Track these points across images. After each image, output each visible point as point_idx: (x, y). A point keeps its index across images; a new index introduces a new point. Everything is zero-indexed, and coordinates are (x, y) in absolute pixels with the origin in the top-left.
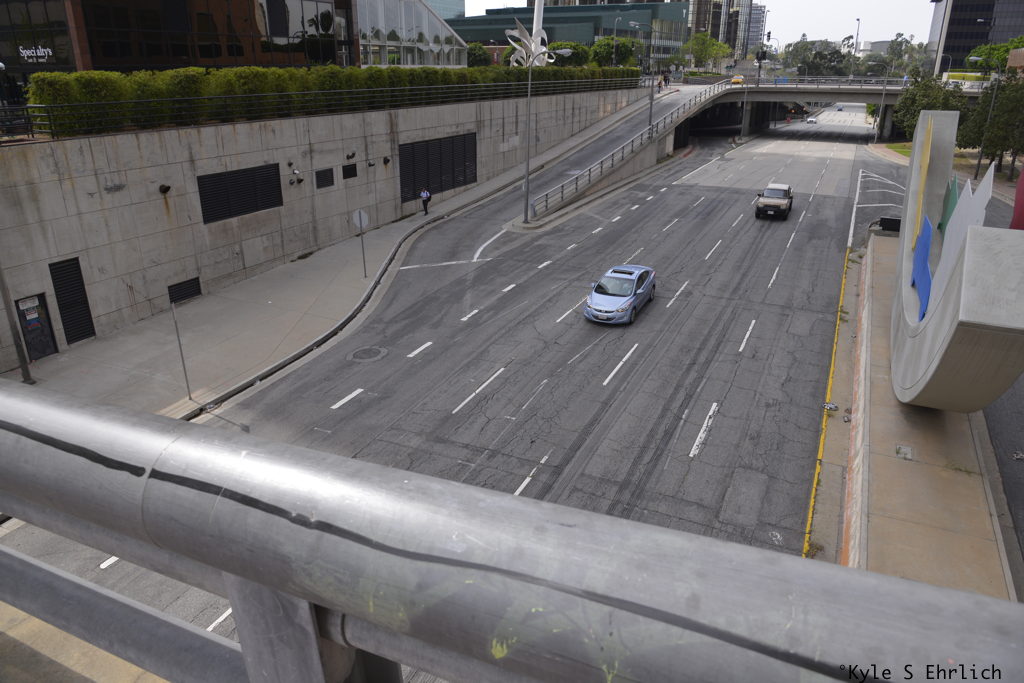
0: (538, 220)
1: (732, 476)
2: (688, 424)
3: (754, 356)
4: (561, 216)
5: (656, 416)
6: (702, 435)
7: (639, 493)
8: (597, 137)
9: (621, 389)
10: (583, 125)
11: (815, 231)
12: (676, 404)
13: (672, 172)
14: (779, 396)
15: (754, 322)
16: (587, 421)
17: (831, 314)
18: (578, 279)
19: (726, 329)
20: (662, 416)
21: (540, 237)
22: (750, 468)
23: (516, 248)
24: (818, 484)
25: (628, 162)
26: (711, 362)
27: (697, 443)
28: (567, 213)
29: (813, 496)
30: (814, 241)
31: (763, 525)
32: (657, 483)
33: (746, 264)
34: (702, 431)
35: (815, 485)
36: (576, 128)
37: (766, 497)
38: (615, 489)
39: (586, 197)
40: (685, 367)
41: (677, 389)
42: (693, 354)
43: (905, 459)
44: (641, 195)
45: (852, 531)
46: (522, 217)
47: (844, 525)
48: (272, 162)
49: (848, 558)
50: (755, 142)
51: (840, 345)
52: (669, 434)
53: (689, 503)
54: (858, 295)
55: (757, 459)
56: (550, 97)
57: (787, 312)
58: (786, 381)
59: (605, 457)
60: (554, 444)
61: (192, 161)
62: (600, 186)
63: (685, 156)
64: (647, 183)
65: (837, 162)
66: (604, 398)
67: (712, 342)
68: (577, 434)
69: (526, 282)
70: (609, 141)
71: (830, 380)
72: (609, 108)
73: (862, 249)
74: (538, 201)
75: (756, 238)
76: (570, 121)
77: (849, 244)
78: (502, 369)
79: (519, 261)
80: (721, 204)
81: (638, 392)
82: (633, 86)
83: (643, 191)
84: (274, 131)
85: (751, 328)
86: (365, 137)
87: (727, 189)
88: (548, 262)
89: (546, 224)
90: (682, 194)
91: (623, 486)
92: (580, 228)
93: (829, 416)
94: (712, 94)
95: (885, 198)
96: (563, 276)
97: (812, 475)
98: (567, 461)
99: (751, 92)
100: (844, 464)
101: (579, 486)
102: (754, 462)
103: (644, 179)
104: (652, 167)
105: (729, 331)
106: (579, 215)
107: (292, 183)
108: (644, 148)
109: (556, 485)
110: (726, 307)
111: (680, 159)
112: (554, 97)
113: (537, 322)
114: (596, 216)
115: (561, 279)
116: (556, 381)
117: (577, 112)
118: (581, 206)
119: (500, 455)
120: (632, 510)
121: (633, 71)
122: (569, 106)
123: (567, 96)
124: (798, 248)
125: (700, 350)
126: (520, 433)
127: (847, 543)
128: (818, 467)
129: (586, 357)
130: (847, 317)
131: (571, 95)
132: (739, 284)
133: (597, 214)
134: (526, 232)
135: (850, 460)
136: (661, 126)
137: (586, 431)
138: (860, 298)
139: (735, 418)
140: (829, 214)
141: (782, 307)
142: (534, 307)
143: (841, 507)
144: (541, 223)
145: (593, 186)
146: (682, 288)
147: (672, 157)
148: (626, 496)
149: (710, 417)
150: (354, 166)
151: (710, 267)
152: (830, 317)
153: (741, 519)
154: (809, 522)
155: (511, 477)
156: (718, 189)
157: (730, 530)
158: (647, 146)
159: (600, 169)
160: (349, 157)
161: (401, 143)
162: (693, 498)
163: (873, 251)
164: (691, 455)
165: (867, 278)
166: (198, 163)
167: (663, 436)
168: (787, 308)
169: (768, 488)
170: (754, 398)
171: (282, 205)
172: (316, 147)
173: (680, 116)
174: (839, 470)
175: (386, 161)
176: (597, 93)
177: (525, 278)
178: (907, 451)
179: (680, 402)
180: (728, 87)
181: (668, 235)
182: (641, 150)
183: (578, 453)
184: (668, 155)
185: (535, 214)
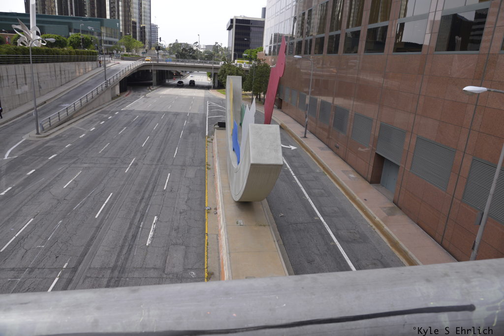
0: (45, 132)
1: (168, 250)
2: (143, 229)
3: (171, 191)
4: (60, 129)
5: (127, 229)
6: (151, 233)
7: (123, 270)
8: (77, 86)
9: (106, 218)
10: (67, 80)
11: (191, 130)
12: (136, 221)
13: (120, 104)
14: (185, 207)
15: (169, 174)
16: (89, 239)
17: (203, 166)
18: (74, 163)
19: (156, 180)
20: (130, 228)
21: (48, 142)
22: (177, 244)
23: (34, 149)
24: (207, 245)
25: (96, 99)
26: (151, 196)
27: (149, 238)
28: (63, 128)
29: (206, 251)
30: (192, 134)
31: (186, 270)
32: (131, 263)
33: (162, 147)
34: (151, 231)
35: (206, 246)
36: (63, 81)
37: (186, 257)
38: (109, 271)
39: (73, 118)
40: (139, 201)
41: (136, 213)
42: (142, 194)
43: (241, 225)
44: (105, 116)
45: (224, 262)
46: (35, 131)
47: (221, 261)
49: (224, 274)
50: (160, 89)
51: (208, 181)
52: (134, 237)
53: (149, 269)
54: (213, 157)
55: (179, 240)
56: (45, 64)
57: (184, 168)
58: (187, 200)
59: (102, 255)
60: (71, 256)
62: (81, 112)
63: (126, 96)
64: (108, 110)
65: (197, 98)
66: (97, 224)
67: (151, 187)
68: (84, 247)
69: (41, 167)
70: (84, 88)
71: (206, 196)
72: (82, 71)
73: (213, 136)
74: (44, 121)
75: (165, 135)
76: (59, 77)
77: (207, 135)
78: (32, 219)
79: (36, 156)
80: (147, 119)
81: (115, 218)
82: (94, 60)
83: (106, 114)
85: (168, 177)
87: (149, 112)
88: (55, 155)
89: (51, 134)
90: (126, 115)
91: (113, 269)
92: (72, 135)
93: (208, 213)
94: (136, 65)
95: (219, 113)
96: (65, 162)
97: (204, 241)
98: (79, 263)
99: (155, 65)
100: (217, 233)
101: (89, 275)
102: (178, 241)
103: (106, 108)
104: (110, 101)
105: (158, 181)
106: (71, 128)
108: (104, 92)
109: (75, 278)
110: (155, 168)
111: (124, 97)
112: (48, 65)
113: (52, 189)
114: (81, 128)
115: (63, 164)
116: (68, 220)
117: (63, 72)
118: (71, 123)
119: (36, 270)
120: (120, 280)
121: (93, 52)
122: (58, 69)
123: (56, 64)
124: (185, 137)
125: (145, 191)
126: (49, 253)
127: (223, 268)
128: (206, 237)
129: (83, 204)
130: (210, 167)
131: (58, 64)
132: (160, 157)
133: (81, 127)
134: (39, 139)
135: (219, 231)
136: (112, 80)
137: (89, 245)
138: (214, 158)
139: (166, 222)
140: (197, 121)
141: (181, 166)
142: (49, 181)
143: (219, 253)
144: (47, 134)
145: (77, 112)
146: (132, 162)
147: (119, 96)
148: (116, 273)
149: (154, 224)
151: (145, 150)
152: (203, 168)
153: (175, 270)
154: (206, 263)
155: (45, 280)
156: (144, 112)
157: (171, 276)
158: (106, 91)
159: (80, 103)
162: (151, 266)
163: (217, 136)
164: (147, 245)
165: (216, 149)
167: (132, 238)
168: (184, 166)
169: (186, 252)
170: (174, 210)
173: (122, 76)
174: (215, 236)
176: (74, 63)
177: (41, 165)
178: (241, 222)
179: (138, 219)
180: (144, 62)
181: (122, 136)
182: (102, 93)
183: (86, 257)
184: (117, 96)
185: (43, 129)
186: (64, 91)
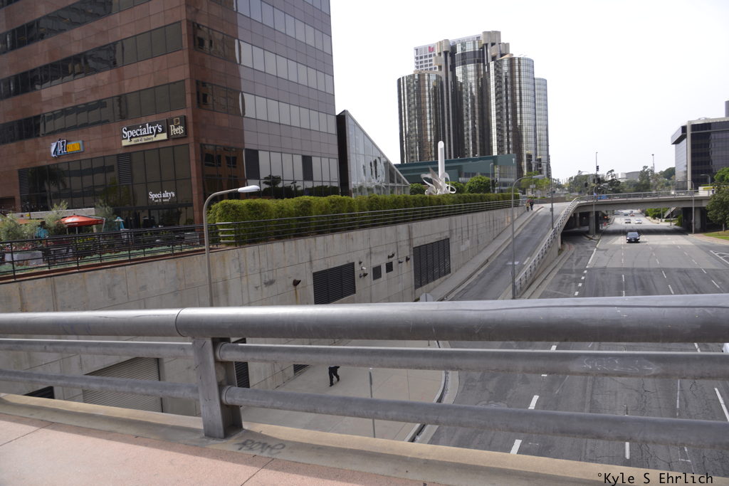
0: (520, 297)
4: (532, 294)
10: (499, 231)
13: (576, 259)
25: (549, 254)
28: (534, 291)
36: (495, 234)
39: (536, 279)
44: (573, 276)
48: (351, 262)
61: (311, 261)
63: (569, 249)
64: (566, 268)
70: (523, 241)
74: (518, 283)
80: (643, 279)
83: (571, 274)
84: (352, 239)
86: (397, 242)
90: (602, 274)
103: (560, 265)
104: (558, 258)
106: (544, 292)
107: (360, 277)
108: (554, 244)
114: (559, 293)
117: (495, 222)
131: (491, 212)
145: (538, 272)
147: (563, 250)
150: (392, 263)
159: (538, 259)
160: (389, 257)
161: (414, 246)
166: (314, 263)
171: (355, 292)
172: (373, 250)
175: (407, 259)
176: (503, 210)
182: (552, 246)
184: (559, 249)
185: (517, 293)
186: (501, 246)
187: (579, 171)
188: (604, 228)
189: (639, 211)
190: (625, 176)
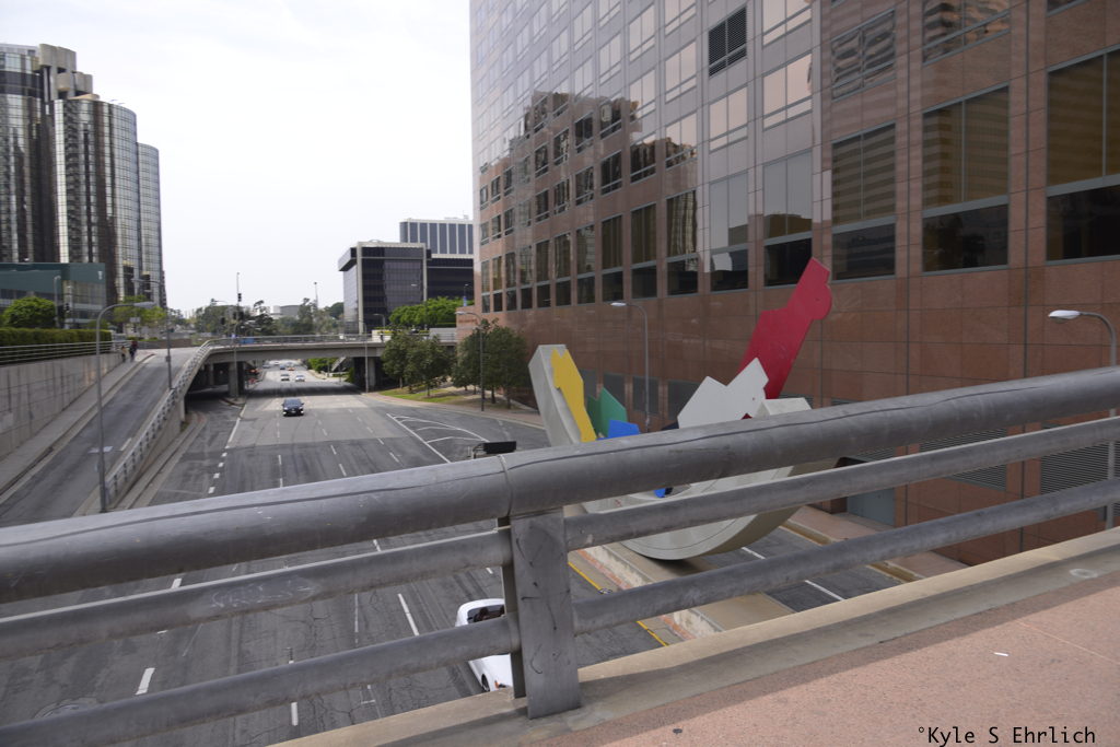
0: (116, 507)
10: (72, 397)
13: (208, 437)
25: (165, 431)
28: (141, 494)
36: (66, 401)
39: (147, 472)
44: (206, 463)
46: (96, 506)
62: (150, 460)
63: (199, 420)
70: (119, 411)
71: (581, 573)
72: (93, 375)
74: (110, 484)
76: (60, 392)
83: (201, 460)
87: (293, 445)
90: (249, 455)
95: (438, 433)
97: (658, 642)
99: (239, 352)
103: (185, 448)
104: (178, 434)
108: (172, 415)
117: (65, 380)
118: (149, 484)
121: (105, 334)
122: (58, 374)
123: (55, 362)
125: (460, 583)
128: (653, 634)
129: (366, 621)
131: (58, 361)
136: (177, 390)
140: (413, 452)
145: (146, 461)
147: (188, 423)
156: (284, 447)
158: (173, 412)
173: (188, 380)
176: (81, 358)
180: (212, 348)
182: (170, 417)
185: (110, 500)
186: (79, 420)
187: (213, 300)
188: (251, 387)
189: (298, 362)
190: (279, 311)
